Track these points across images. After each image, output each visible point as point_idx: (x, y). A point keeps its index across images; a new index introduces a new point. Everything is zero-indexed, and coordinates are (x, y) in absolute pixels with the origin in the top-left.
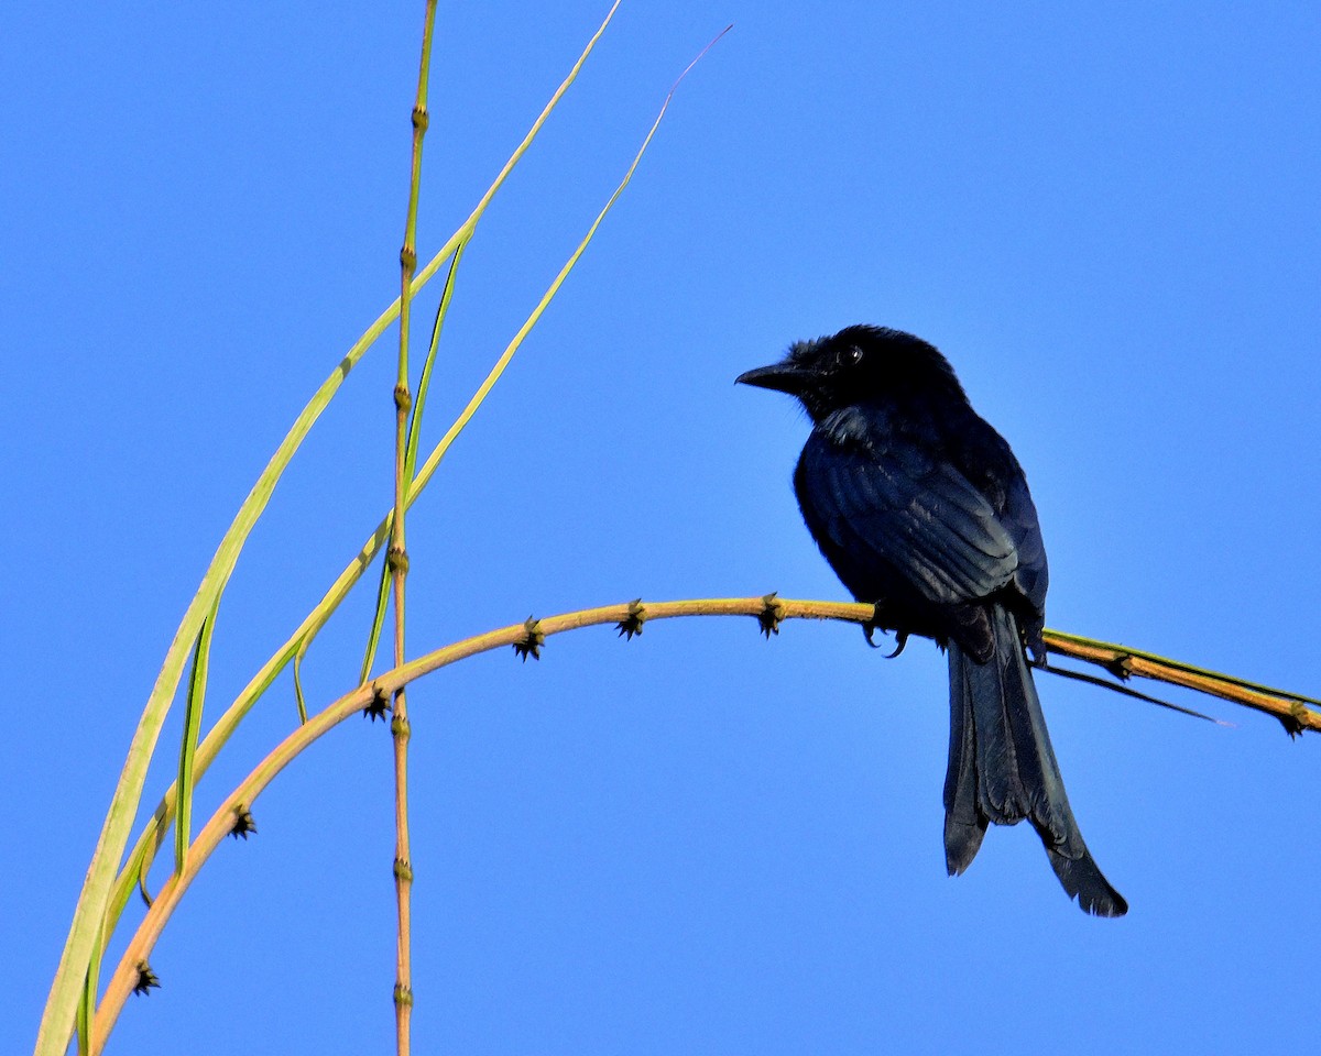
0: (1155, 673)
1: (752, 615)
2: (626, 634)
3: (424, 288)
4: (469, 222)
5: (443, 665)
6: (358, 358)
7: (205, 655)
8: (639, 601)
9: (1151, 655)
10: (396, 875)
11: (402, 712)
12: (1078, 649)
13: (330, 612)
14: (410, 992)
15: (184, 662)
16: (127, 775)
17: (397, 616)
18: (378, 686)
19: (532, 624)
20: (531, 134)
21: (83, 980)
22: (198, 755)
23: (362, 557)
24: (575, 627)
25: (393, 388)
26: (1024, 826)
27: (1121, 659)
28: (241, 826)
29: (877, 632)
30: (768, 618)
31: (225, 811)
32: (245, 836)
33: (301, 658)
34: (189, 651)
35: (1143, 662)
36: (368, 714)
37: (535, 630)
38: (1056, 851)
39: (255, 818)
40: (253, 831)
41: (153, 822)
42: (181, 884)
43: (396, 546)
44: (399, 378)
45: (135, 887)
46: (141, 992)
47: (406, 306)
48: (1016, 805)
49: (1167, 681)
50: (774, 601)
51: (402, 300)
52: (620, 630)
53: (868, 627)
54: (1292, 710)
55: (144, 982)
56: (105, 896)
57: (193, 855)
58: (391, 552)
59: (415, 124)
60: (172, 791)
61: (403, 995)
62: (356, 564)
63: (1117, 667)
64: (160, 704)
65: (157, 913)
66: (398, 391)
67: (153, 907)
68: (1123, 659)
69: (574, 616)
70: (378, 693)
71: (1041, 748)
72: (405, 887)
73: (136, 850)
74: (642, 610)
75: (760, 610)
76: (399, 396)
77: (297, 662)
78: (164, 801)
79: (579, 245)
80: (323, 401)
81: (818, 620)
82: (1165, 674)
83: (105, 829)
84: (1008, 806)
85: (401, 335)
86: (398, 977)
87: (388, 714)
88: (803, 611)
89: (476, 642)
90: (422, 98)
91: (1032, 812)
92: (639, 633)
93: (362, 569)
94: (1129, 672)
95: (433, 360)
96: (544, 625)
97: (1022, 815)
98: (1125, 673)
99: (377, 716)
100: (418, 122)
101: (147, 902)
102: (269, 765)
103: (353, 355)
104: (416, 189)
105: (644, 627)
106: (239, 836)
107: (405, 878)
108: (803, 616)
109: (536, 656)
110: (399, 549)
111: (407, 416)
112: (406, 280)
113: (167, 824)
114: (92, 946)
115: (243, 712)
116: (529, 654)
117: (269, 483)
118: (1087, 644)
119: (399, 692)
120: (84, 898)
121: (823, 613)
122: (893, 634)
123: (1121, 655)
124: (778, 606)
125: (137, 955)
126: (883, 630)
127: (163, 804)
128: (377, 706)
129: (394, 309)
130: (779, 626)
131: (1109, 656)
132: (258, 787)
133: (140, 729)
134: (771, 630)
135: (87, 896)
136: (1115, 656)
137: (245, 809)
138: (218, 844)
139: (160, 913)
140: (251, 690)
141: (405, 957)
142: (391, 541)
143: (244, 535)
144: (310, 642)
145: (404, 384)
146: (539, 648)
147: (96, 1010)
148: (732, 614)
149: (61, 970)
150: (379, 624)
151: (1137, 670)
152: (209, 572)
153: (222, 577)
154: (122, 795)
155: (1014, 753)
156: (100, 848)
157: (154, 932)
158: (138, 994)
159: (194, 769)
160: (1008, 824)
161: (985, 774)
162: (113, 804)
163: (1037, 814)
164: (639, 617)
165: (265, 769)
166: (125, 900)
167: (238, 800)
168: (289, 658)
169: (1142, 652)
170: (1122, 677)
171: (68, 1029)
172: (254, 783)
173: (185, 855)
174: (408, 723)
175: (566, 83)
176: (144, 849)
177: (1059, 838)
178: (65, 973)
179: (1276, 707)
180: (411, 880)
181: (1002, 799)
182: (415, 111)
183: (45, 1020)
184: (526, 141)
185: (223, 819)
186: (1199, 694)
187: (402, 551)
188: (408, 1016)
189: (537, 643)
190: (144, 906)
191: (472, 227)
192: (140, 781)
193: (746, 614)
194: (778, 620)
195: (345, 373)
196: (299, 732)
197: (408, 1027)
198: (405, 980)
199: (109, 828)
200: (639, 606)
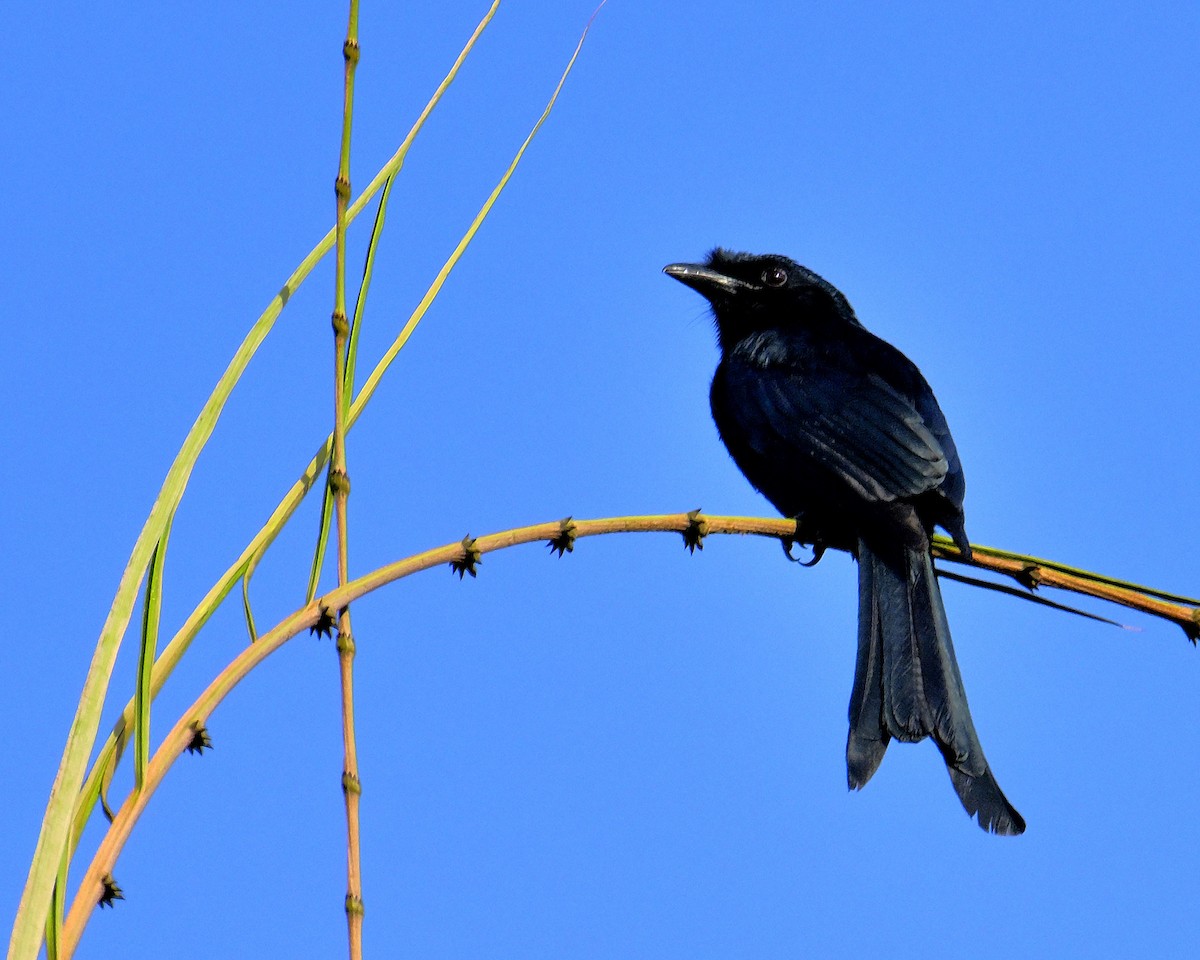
0: (1062, 582)
1: (677, 531)
2: (557, 551)
3: (357, 218)
4: (398, 154)
5: (385, 583)
6: (296, 286)
7: (158, 577)
8: (570, 519)
9: (1057, 564)
10: (345, 788)
11: (347, 629)
12: (988, 560)
13: (275, 534)
14: (361, 902)
15: (139, 584)
16: (88, 692)
17: (340, 536)
18: (325, 605)
19: (469, 543)
20: (454, 68)
21: (51, 894)
22: (156, 670)
23: (305, 479)
24: (510, 545)
25: (331, 314)
26: (927, 743)
27: (1028, 570)
28: (197, 742)
29: (795, 545)
30: (692, 534)
31: (182, 727)
32: (200, 752)
33: (250, 578)
34: (144, 572)
35: (1050, 571)
36: (315, 632)
37: (472, 549)
38: (957, 769)
39: (210, 734)
40: (209, 746)
41: (112, 739)
42: (142, 799)
43: (337, 468)
44: (336, 304)
45: (96, 802)
46: (105, 904)
47: (341, 235)
48: (921, 723)
49: (1075, 590)
50: (698, 517)
51: (338, 229)
52: (551, 547)
53: (787, 541)
54: (1194, 617)
55: (109, 894)
56: (70, 811)
57: (153, 770)
58: (333, 473)
59: (347, 57)
60: (130, 707)
61: (355, 905)
62: (299, 486)
63: (1026, 576)
64: (117, 624)
65: (119, 827)
66: (335, 317)
67: (115, 821)
68: (1032, 569)
69: (509, 534)
70: (324, 611)
71: (946, 665)
72: (354, 801)
73: (98, 764)
74: (573, 528)
75: (684, 526)
76: (337, 322)
77: (246, 580)
78: (122, 717)
79: (504, 174)
80: (264, 329)
81: (739, 536)
82: (1071, 583)
83: (68, 746)
84: (912, 722)
85: (337, 262)
86: (349, 887)
87: (334, 631)
88: (725, 526)
89: (417, 560)
90: (353, 30)
91: (936, 731)
92: (570, 550)
93: (306, 490)
94: (1037, 581)
95: (368, 287)
96: (481, 543)
97: (925, 733)
98: (1033, 583)
99: (323, 634)
100: (349, 55)
101: (109, 817)
102: (222, 682)
103: (292, 282)
104: (349, 120)
105: (574, 544)
106: (195, 751)
107: (353, 790)
108: (725, 532)
109: (473, 573)
110: (340, 472)
111: (345, 341)
112: (341, 210)
113: (126, 740)
114: (59, 860)
115: (195, 632)
116: (466, 572)
117: (215, 410)
118: (998, 555)
119: (343, 610)
120: (50, 813)
121: (744, 528)
122: (810, 547)
123: (1029, 565)
124: (702, 522)
125: (101, 868)
126: (801, 544)
127: (122, 722)
128: (324, 624)
129: (330, 237)
130: (703, 541)
131: (1018, 566)
132: (213, 703)
133: (99, 648)
134: (695, 546)
135: (53, 812)
136: (1024, 566)
137: (200, 726)
138: (175, 759)
139: (123, 826)
140: (202, 609)
141: (355, 867)
142: (331, 464)
143: (193, 459)
144: (257, 563)
145: (341, 311)
146: (475, 565)
147: (64, 921)
148: (659, 530)
149: (29, 882)
150: (324, 543)
151: (1045, 580)
152: (161, 495)
153: (173, 500)
154: (83, 713)
155: (919, 671)
156: (63, 765)
157: (117, 845)
158: (102, 906)
159: (152, 684)
160: (911, 741)
161: (890, 692)
162: (75, 722)
163: (941, 733)
164: (570, 534)
165: (218, 688)
166: (87, 814)
167: (194, 716)
168: (238, 578)
169: (1050, 562)
170: (1030, 587)
171: (38, 941)
172: (208, 700)
173: (145, 771)
174: (353, 640)
175: (486, 19)
176: (105, 765)
177: (961, 756)
178: (33, 888)
179: (1179, 614)
180: (359, 794)
181: (906, 717)
182: (346, 44)
183: (15, 933)
184: (450, 76)
185: (180, 736)
186: (1104, 602)
187: (343, 472)
188: (360, 925)
189: (474, 561)
190: (106, 820)
191: (400, 160)
192: (101, 699)
193: (671, 530)
194: (703, 536)
195: (285, 302)
196: (250, 649)
197: (359, 936)
198: (356, 889)
199: (72, 744)
200: (570, 524)
